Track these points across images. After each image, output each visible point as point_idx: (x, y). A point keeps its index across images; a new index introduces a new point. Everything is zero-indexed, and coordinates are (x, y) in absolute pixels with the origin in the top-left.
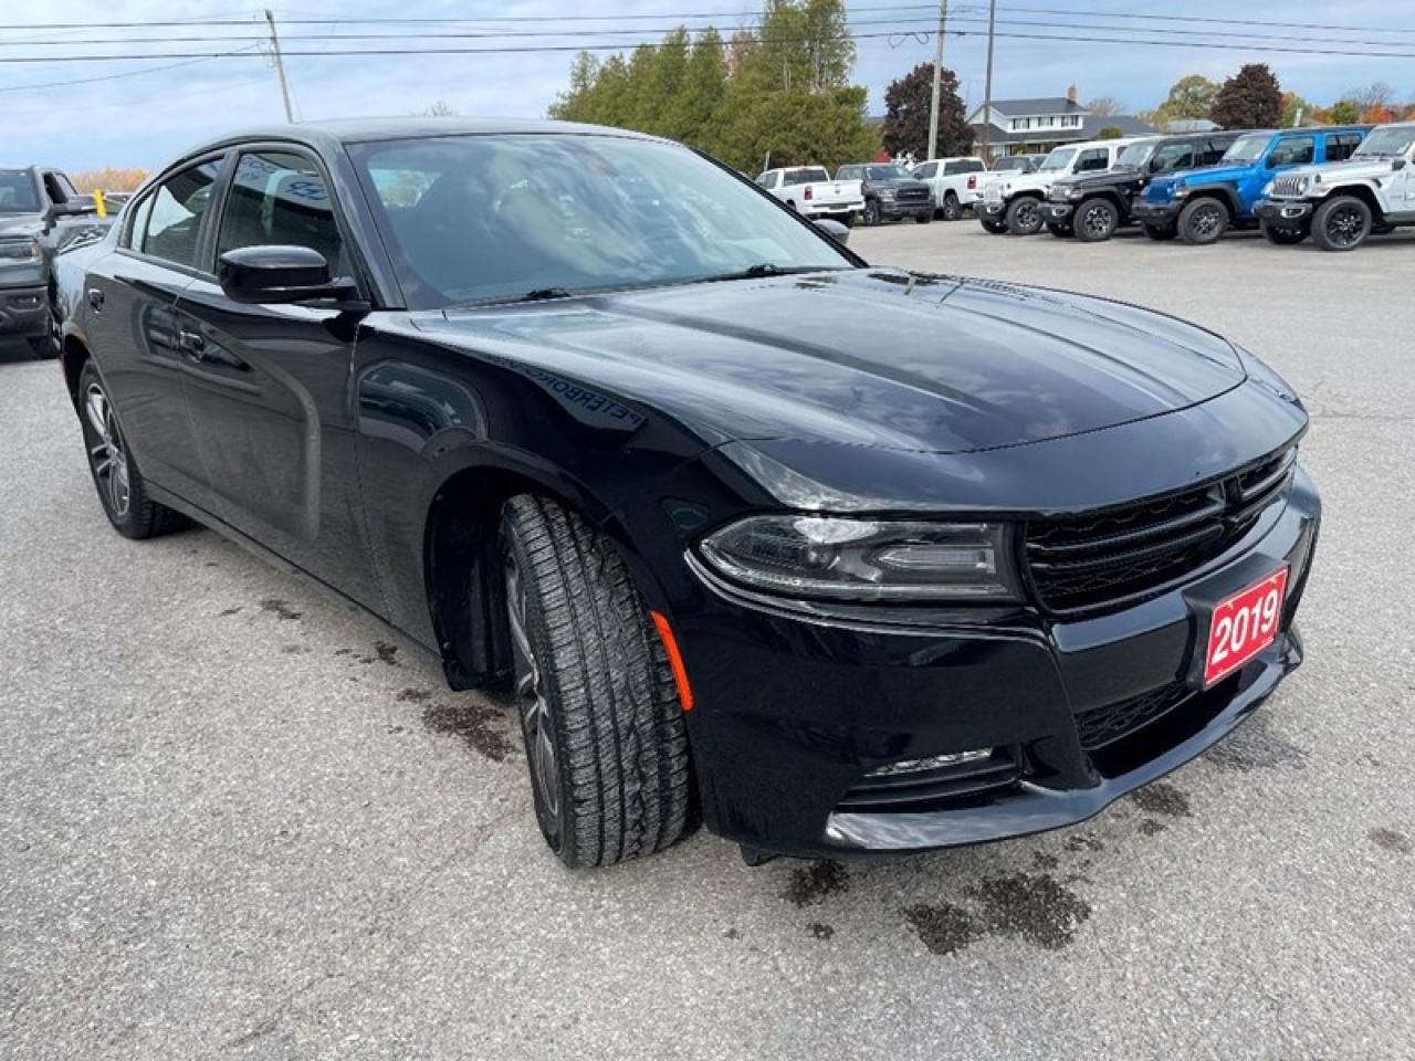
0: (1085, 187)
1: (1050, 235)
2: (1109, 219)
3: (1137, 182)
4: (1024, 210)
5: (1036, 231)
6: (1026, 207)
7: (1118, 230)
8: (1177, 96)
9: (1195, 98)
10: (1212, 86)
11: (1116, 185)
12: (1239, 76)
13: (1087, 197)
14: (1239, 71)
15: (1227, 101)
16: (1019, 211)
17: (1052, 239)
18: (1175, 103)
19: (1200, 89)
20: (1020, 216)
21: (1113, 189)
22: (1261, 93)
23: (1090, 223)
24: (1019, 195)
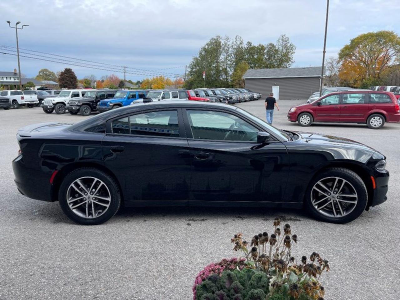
0: (82, 102)
1: (70, 114)
2: (89, 110)
3: (94, 101)
4: (60, 107)
5: (64, 113)
6: (60, 106)
7: (92, 112)
8: (41, 74)
9: (46, 75)
10: (50, 72)
11: (89, 101)
12: (64, 71)
13: (83, 104)
14: (64, 70)
15: (62, 77)
16: (58, 108)
17: (70, 115)
18: (41, 76)
19: (47, 72)
20: (59, 109)
21: (89, 102)
22: (71, 76)
23: (84, 111)
24: (58, 103)
